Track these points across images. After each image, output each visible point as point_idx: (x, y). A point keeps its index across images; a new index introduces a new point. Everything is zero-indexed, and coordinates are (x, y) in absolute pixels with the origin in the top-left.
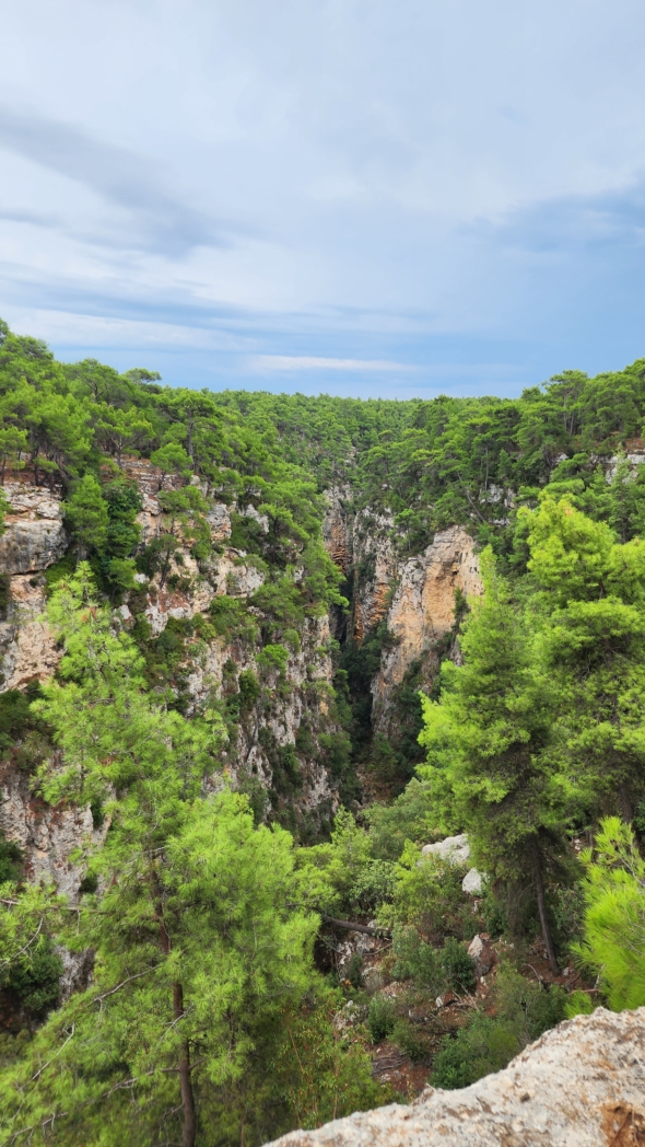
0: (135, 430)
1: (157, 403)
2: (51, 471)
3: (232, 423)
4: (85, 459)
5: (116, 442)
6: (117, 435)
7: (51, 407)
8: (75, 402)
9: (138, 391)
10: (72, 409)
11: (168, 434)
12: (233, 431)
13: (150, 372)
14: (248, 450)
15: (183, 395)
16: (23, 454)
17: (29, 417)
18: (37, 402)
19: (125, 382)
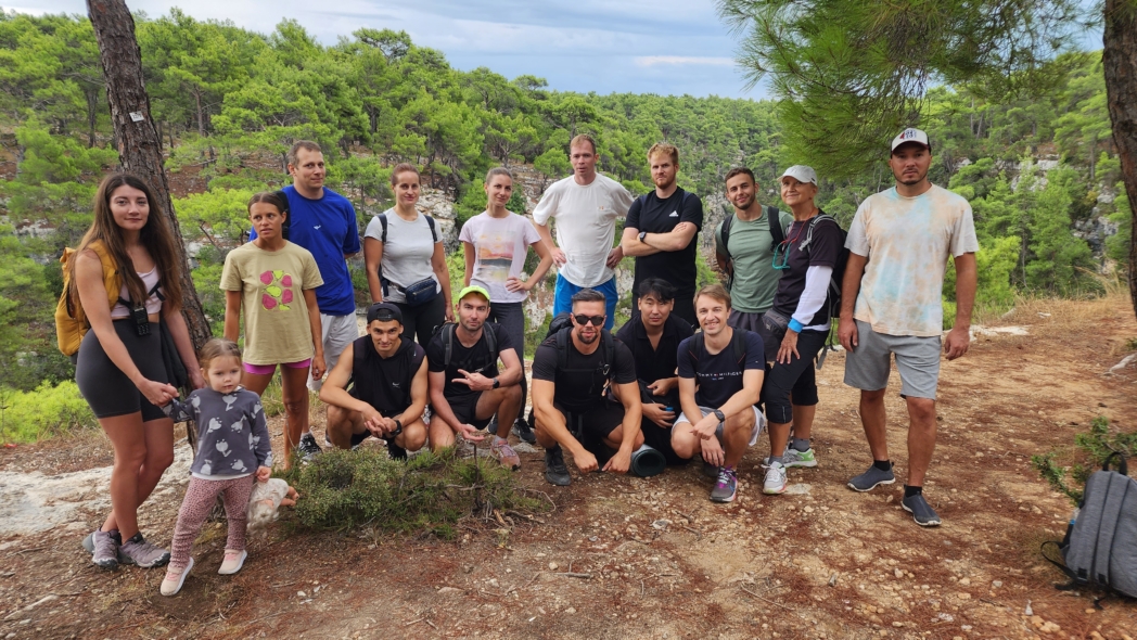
0: (520, 136)
1: (542, 110)
2: (446, 174)
3: (614, 128)
4: (475, 164)
5: (503, 148)
6: (504, 141)
7: (447, 114)
8: (469, 109)
9: (525, 98)
10: (465, 116)
11: (551, 140)
12: (614, 135)
13: (537, 78)
14: (628, 155)
15: (566, 100)
16: (422, 159)
17: (427, 124)
18: (434, 110)
19: (513, 90)
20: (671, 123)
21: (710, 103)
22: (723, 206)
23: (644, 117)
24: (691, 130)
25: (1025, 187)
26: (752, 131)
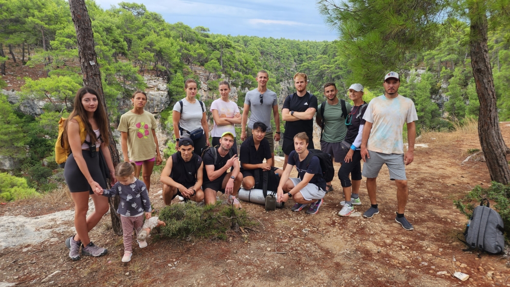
0: (198, 54)
1: (208, 42)
2: (163, 70)
3: (240, 51)
4: (177, 66)
5: (190, 59)
6: (191, 56)
7: (163, 43)
8: (173, 41)
9: (199, 36)
10: (172, 44)
11: (212, 56)
12: (240, 55)
13: (205, 28)
14: (246, 63)
15: (219, 38)
16: (152, 63)
17: (154, 47)
18: (158, 41)
19: (194, 33)
20: (265, 50)
21: (281, 41)
22: (287, 87)
23: (252, 46)
24: (273, 53)
25: (412, 81)
26: (299, 54)
